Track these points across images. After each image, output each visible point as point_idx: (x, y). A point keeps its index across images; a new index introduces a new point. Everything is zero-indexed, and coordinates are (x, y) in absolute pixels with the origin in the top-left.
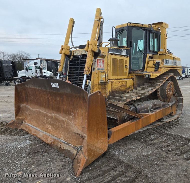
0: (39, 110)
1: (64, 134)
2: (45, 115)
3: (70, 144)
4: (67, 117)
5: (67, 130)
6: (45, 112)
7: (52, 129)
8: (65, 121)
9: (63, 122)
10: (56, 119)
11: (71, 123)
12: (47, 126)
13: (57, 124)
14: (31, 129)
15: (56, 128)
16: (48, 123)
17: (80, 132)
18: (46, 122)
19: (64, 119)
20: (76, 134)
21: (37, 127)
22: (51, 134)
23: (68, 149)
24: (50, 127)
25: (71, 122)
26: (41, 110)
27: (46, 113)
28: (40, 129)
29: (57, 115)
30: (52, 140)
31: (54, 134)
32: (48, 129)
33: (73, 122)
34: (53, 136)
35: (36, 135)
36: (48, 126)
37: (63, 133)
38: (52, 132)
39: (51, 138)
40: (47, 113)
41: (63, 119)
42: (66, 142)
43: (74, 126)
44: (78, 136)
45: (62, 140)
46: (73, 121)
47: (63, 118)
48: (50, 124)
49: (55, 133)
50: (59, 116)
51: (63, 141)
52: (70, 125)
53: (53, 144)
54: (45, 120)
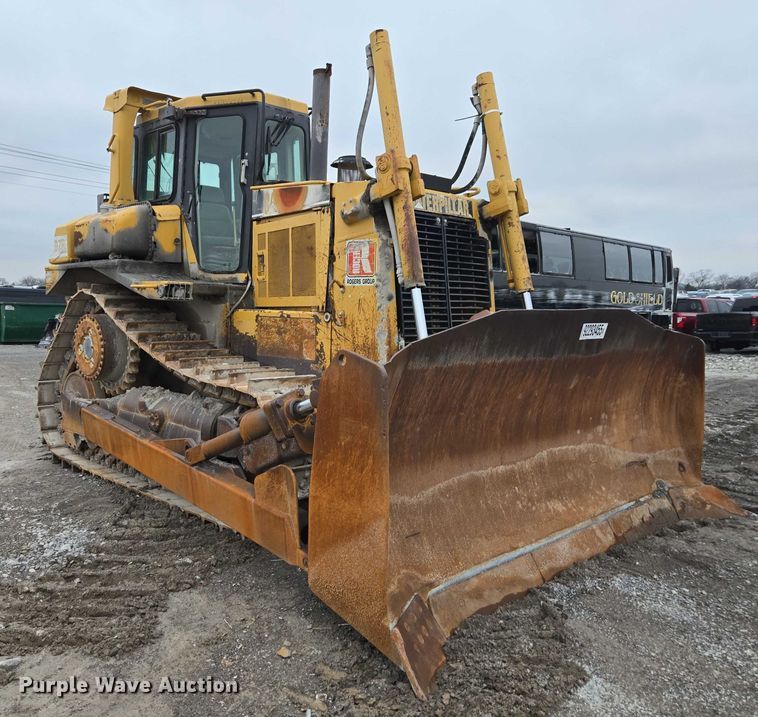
0: (465, 476)
1: (608, 489)
2: (509, 480)
3: (642, 500)
4: (590, 436)
5: (605, 473)
6: (501, 468)
7: (570, 505)
8: (588, 452)
9: (583, 458)
10: (558, 465)
11: (603, 446)
12: (548, 510)
13: (570, 477)
14: (507, 572)
15: (577, 491)
16: (539, 501)
17: (631, 457)
18: (530, 499)
19: (582, 447)
20: (630, 464)
21: (515, 549)
22: (584, 519)
23: (656, 509)
24: (557, 506)
25: (604, 444)
26: (475, 473)
27: (509, 467)
28: (537, 540)
29: (556, 449)
30: (609, 529)
31: (591, 511)
32: (558, 514)
33: (606, 441)
34: (594, 517)
35: (551, 570)
36: (550, 507)
37: (604, 489)
38: (580, 512)
39: (601, 528)
40: (514, 463)
41: (580, 450)
42: (632, 503)
43: (613, 449)
44: (636, 467)
45: (621, 508)
46: (608, 437)
47: (578, 448)
48: (549, 496)
49: (588, 506)
50: (564, 448)
51: (625, 507)
52: (604, 455)
53: (620, 535)
54: (517, 497)
